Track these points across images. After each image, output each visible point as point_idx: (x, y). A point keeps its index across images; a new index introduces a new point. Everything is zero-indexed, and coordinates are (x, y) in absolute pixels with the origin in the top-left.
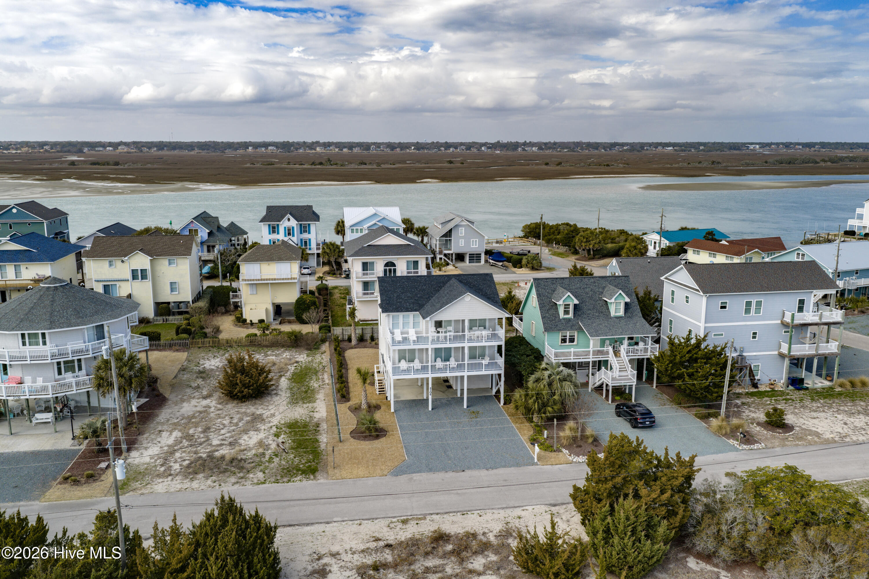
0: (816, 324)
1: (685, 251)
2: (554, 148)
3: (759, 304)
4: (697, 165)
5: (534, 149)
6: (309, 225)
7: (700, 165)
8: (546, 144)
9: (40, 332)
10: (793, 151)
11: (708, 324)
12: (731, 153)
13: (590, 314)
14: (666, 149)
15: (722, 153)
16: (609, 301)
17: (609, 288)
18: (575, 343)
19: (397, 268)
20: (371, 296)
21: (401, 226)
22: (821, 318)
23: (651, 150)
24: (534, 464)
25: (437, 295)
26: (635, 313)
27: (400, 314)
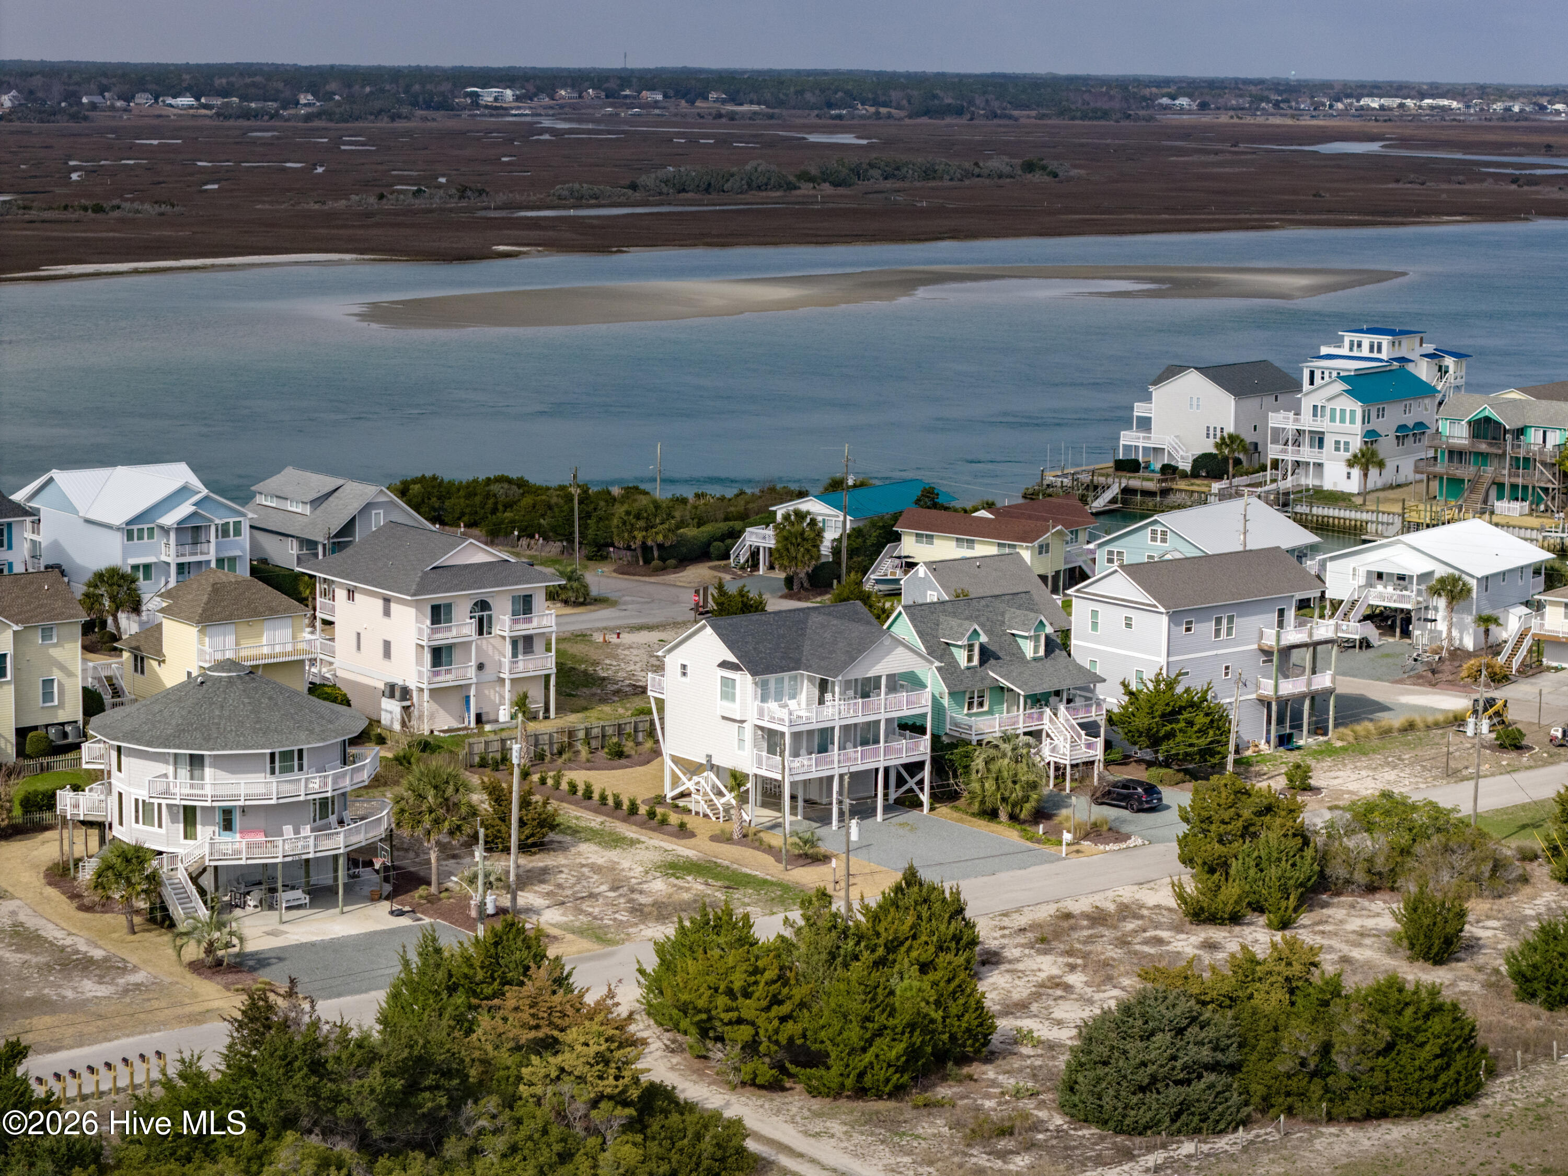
0: (1300, 646)
1: (897, 538)
3: (1231, 619)
4: (408, 199)
6: (9, 525)
9: (296, 748)
10: (639, 115)
11: (1171, 659)
12: (434, 124)
13: (998, 658)
14: (171, 106)
15: (400, 125)
16: (1026, 634)
17: (1011, 613)
18: (986, 708)
19: (494, 613)
20: (449, 677)
21: (244, 515)
22: (1311, 635)
23: (112, 108)
24: (1064, 859)
25: (808, 642)
26: (1057, 651)
27: (772, 678)
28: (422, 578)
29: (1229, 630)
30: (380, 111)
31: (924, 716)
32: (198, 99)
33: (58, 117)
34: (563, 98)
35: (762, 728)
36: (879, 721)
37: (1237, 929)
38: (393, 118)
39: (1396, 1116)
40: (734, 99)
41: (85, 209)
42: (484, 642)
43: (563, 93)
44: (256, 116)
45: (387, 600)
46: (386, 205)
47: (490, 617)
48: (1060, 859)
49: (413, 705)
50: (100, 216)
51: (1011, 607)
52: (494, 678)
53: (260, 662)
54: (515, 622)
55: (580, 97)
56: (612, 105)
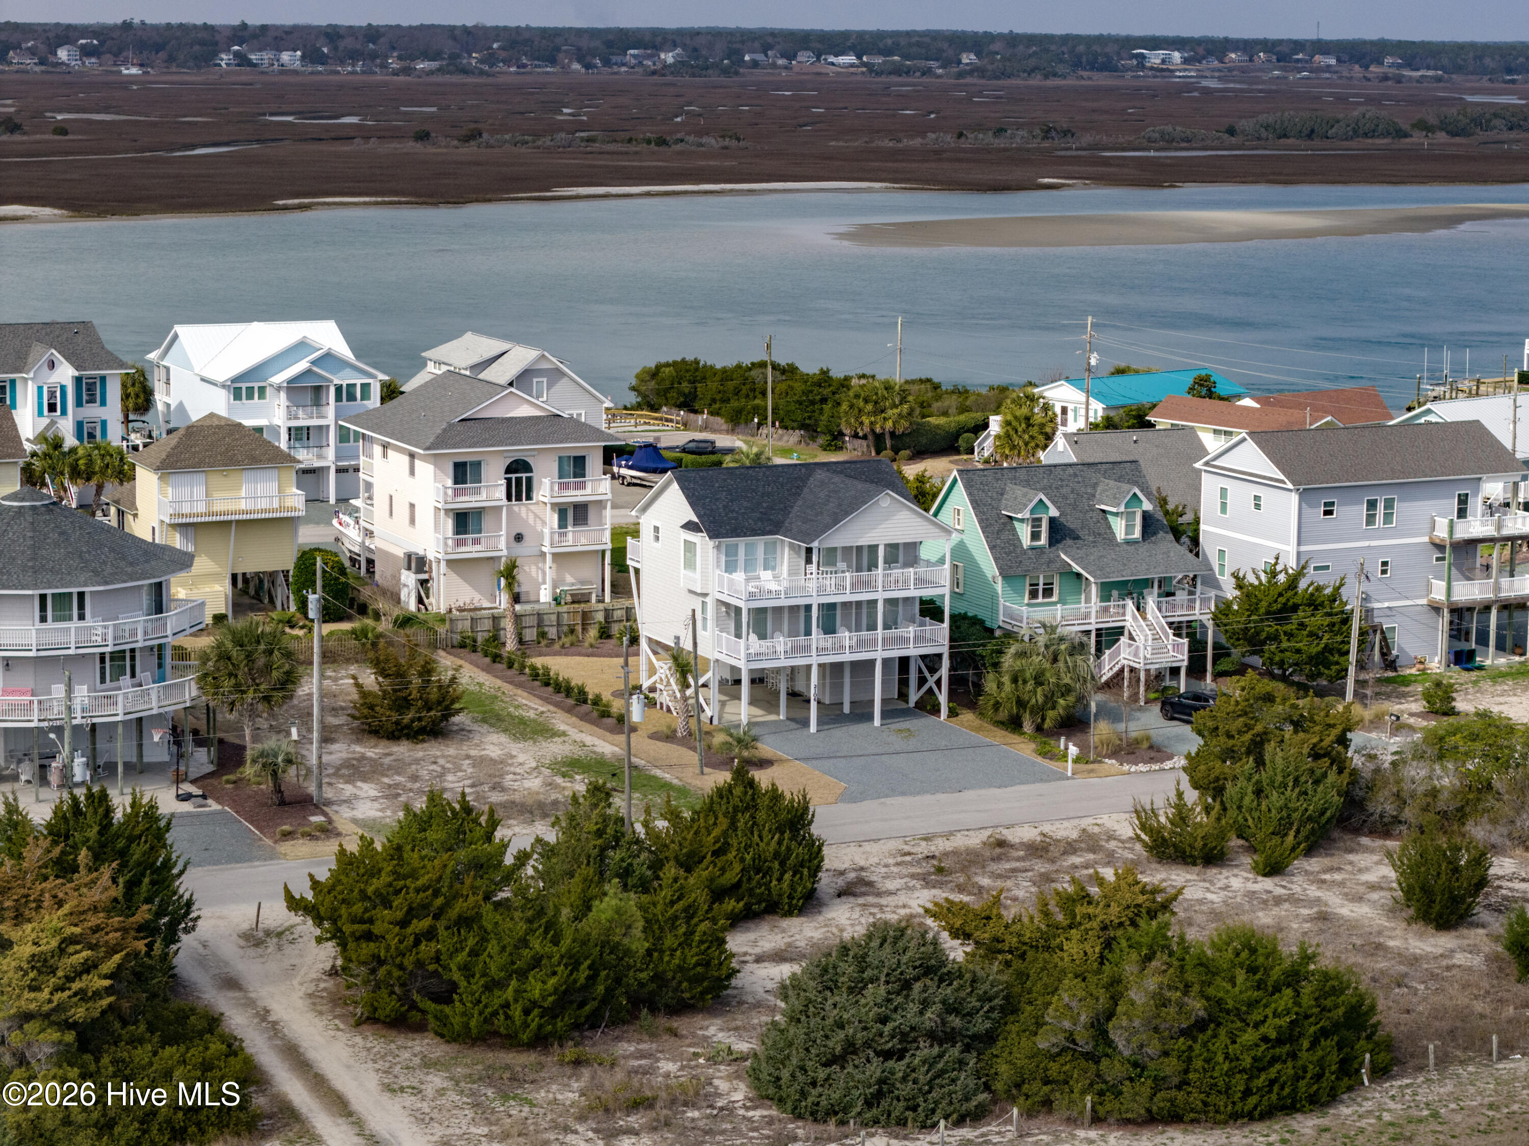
0: (1492, 540)
2: (373, 56)
3: (1389, 504)
4: (988, 138)
5: (285, 57)
6: (103, 379)
7: (999, 143)
8: (333, 34)
9: (75, 590)
10: (1308, 78)
11: (1303, 548)
12: (1089, 83)
13: (1077, 538)
14: (833, 64)
15: (1052, 82)
16: (1114, 510)
17: (1107, 485)
18: (1054, 598)
19: (534, 475)
20: (478, 548)
21: (373, 377)
22: (1499, 527)
23: (774, 66)
24: (1068, 778)
25: (800, 503)
26: (1161, 534)
27: (742, 543)
28: (444, 430)
29: (1388, 517)
30: (1033, 70)
31: (943, 596)
32: (859, 57)
33: (710, 72)
34: (1232, 61)
35: (727, 605)
36: (876, 601)
37: (1212, 872)
38: (1046, 77)
39: (1193, 1121)
40: (1410, 63)
41: (649, 142)
42: (523, 509)
43: (1233, 56)
44: (907, 73)
45: (412, 456)
46: (964, 144)
47: (529, 480)
48: (1064, 777)
49: (431, 578)
50: (662, 149)
51: (1109, 478)
52: (535, 551)
53: (233, 517)
54: (564, 486)
55: (1251, 60)
56: (1281, 69)
